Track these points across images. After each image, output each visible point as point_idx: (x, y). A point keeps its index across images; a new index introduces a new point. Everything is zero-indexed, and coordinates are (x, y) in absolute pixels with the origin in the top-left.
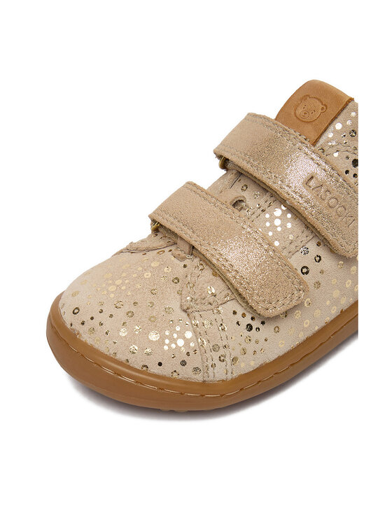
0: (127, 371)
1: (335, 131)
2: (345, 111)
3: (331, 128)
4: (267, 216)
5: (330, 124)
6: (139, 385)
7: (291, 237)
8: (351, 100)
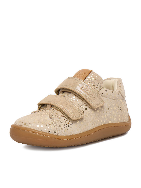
0: (36, 131)
1: (88, 78)
2: (90, 74)
3: (87, 78)
4: (71, 98)
5: (87, 77)
6: (34, 133)
7: (78, 103)
8: (92, 71)
